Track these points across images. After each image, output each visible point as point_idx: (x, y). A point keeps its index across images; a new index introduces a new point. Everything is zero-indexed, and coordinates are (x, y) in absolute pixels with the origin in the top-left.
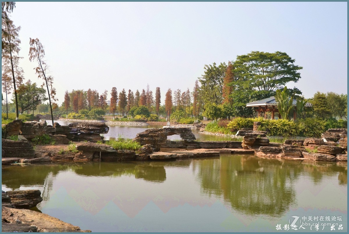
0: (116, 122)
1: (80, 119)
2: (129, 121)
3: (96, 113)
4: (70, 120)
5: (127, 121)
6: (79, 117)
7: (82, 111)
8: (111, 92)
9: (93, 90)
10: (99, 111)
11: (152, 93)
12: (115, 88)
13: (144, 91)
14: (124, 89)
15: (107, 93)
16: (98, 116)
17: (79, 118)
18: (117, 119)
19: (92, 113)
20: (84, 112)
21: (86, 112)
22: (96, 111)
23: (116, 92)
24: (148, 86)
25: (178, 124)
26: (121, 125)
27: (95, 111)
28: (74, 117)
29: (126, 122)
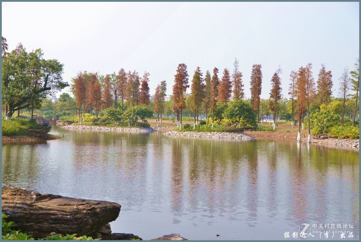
0: (187, 133)
1: (105, 125)
2: (214, 131)
3: (138, 114)
4: (88, 127)
5: (211, 131)
6: (105, 123)
7: (111, 111)
8: (176, 73)
9: (130, 72)
10: (142, 111)
11: (241, 76)
12: (184, 65)
13: (226, 72)
14: (199, 68)
15: (148, 77)
16: (140, 121)
17: (103, 123)
18: (187, 127)
19: (130, 115)
20: (113, 112)
21: (117, 113)
22: (138, 111)
23: (185, 73)
24: (236, 62)
25: (327, 138)
26: (199, 138)
27: (134, 111)
28: (95, 122)
29: (209, 134)
